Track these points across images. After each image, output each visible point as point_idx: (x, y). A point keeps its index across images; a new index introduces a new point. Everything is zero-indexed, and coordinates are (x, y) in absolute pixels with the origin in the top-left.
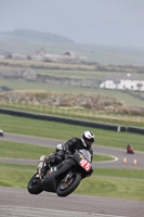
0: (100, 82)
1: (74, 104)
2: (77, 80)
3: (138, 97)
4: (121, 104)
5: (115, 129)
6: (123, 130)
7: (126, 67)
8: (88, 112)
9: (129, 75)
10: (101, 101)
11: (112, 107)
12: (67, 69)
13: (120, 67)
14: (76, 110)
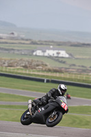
0: (33, 51)
1: (17, 66)
2: (18, 50)
3: (58, 60)
4: (46, 65)
5: (43, 81)
6: (48, 81)
7: (49, 42)
8: (26, 70)
9: (51, 47)
10: (34, 63)
11: (40, 67)
12: (13, 43)
13: (46, 41)
14: (18, 69)
